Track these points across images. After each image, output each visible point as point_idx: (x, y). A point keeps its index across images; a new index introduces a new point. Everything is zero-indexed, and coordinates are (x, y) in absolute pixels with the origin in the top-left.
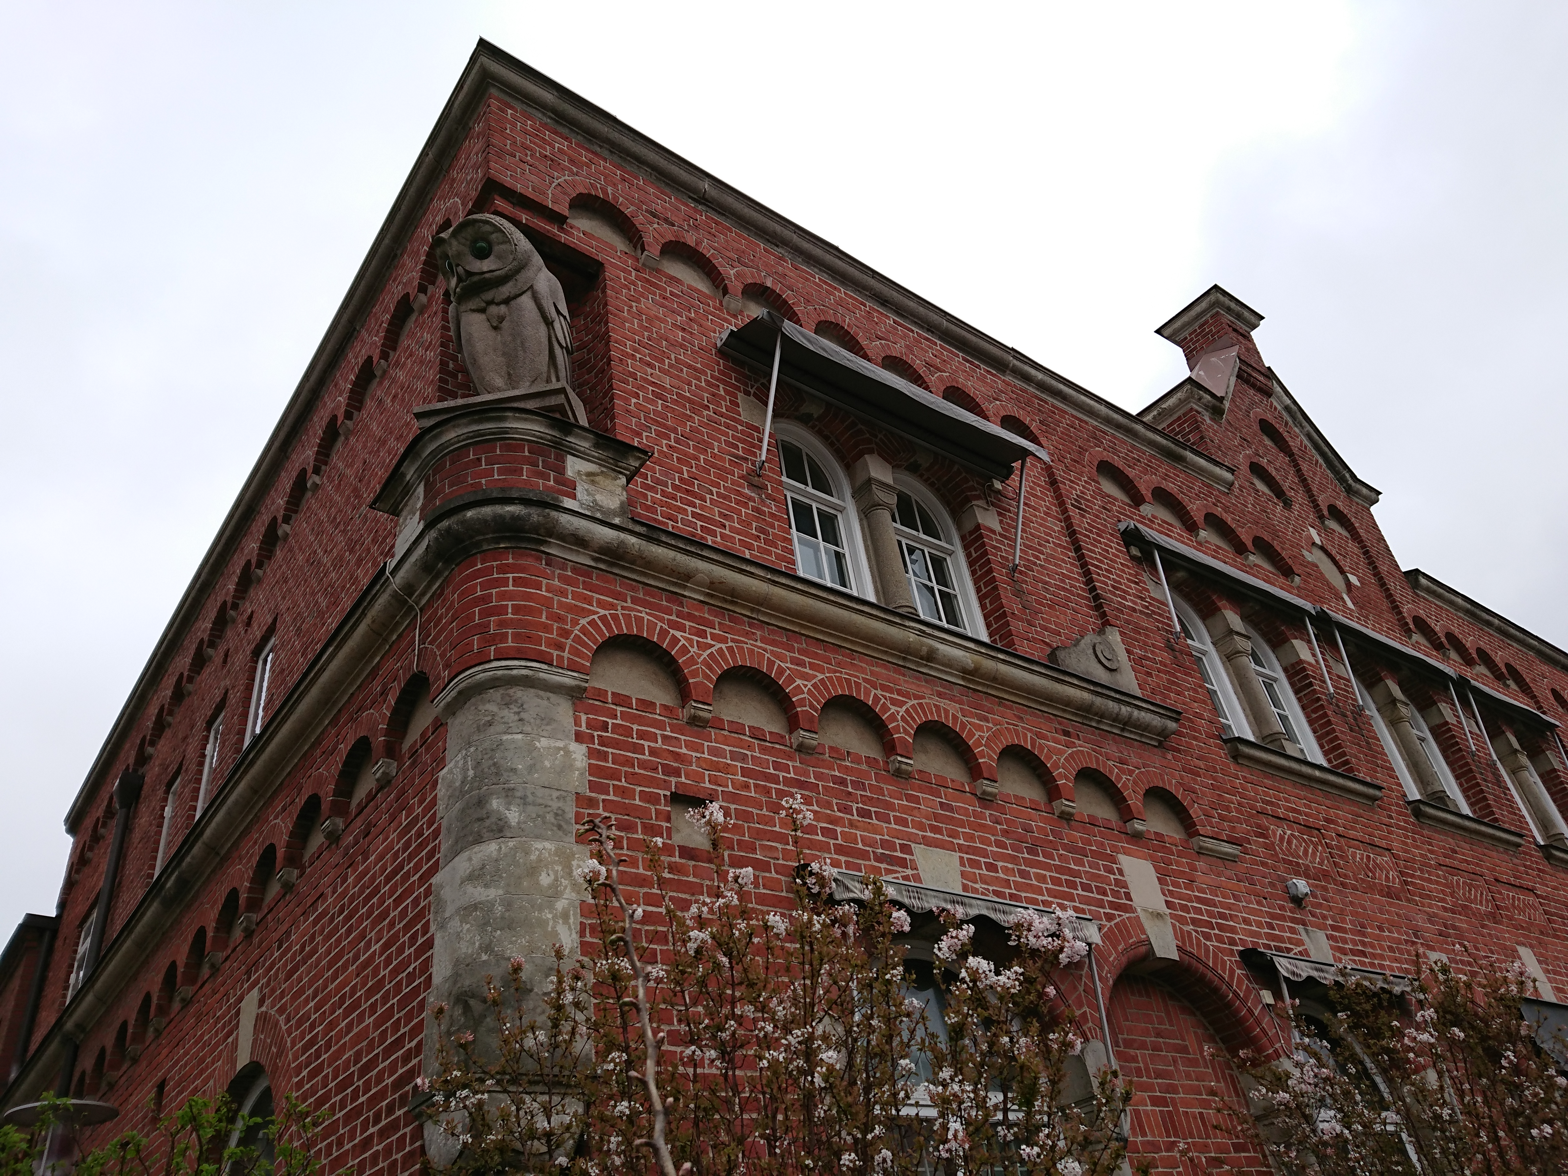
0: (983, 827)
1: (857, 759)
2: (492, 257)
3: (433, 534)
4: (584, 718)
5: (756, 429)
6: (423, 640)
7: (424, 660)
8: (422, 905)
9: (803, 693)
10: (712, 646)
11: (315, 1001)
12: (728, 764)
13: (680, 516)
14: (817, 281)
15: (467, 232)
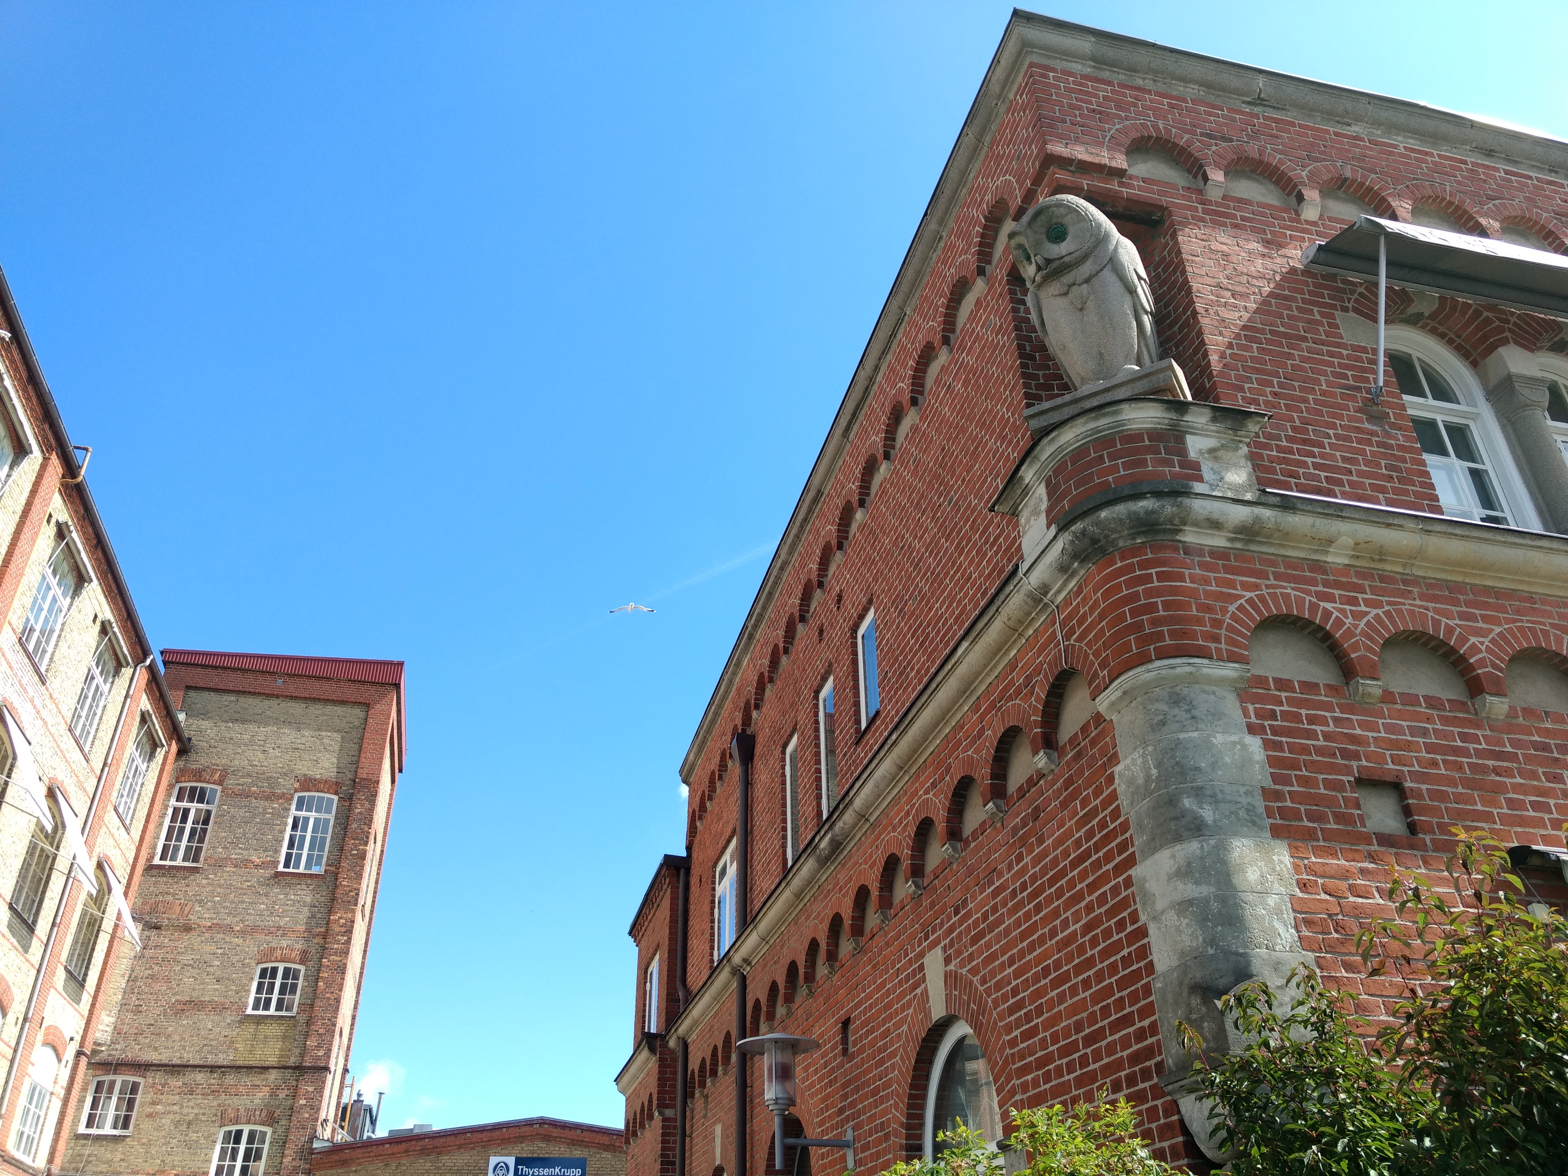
1: (1558, 719)
2: (1068, 239)
3: (1066, 538)
4: (1251, 708)
5: (1364, 350)
6: (1068, 637)
7: (1073, 657)
8: (1124, 894)
9: (1481, 651)
10: (1367, 613)
11: (1013, 968)
12: (1409, 741)
13: (1301, 471)
14: (1403, 151)
15: (1042, 219)
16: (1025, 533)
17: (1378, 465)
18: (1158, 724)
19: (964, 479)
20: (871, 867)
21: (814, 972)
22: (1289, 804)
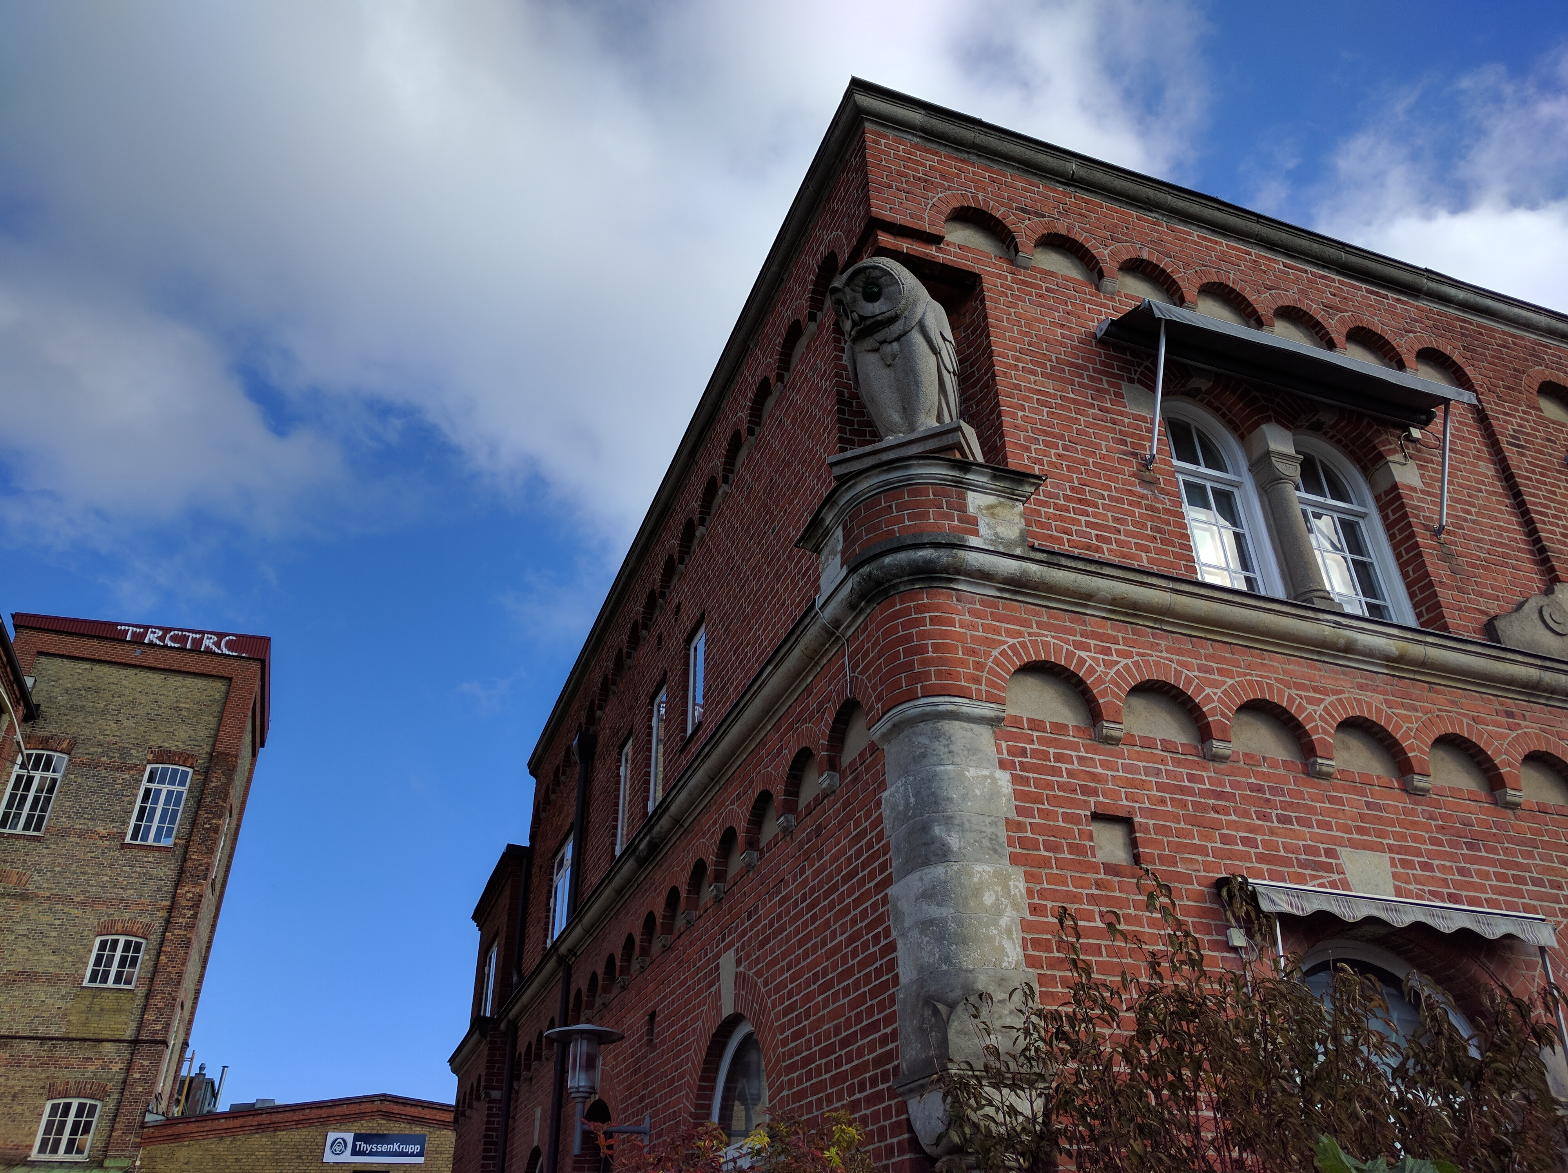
0: (1415, 825)
1: (1273, 764)
2: (882, 300)
3: (855, 579)
4: (1004, 745)
5: (1144, 419)
6: (853, 669)
7: (856, 688)
8: (881, 911)
9: (1214, 701)
10: (1117, 663)
11: (790, 972)
12: (1143, 780)
13: (1074, 528)
14: (1196, 238)
15: (861, 278)
16: (824, 570)
17: (1144, 526)
18: (919, 756)
19: (786, 511)
20: (682, 870)
21: (629, 967)
22: (1029, 834)
